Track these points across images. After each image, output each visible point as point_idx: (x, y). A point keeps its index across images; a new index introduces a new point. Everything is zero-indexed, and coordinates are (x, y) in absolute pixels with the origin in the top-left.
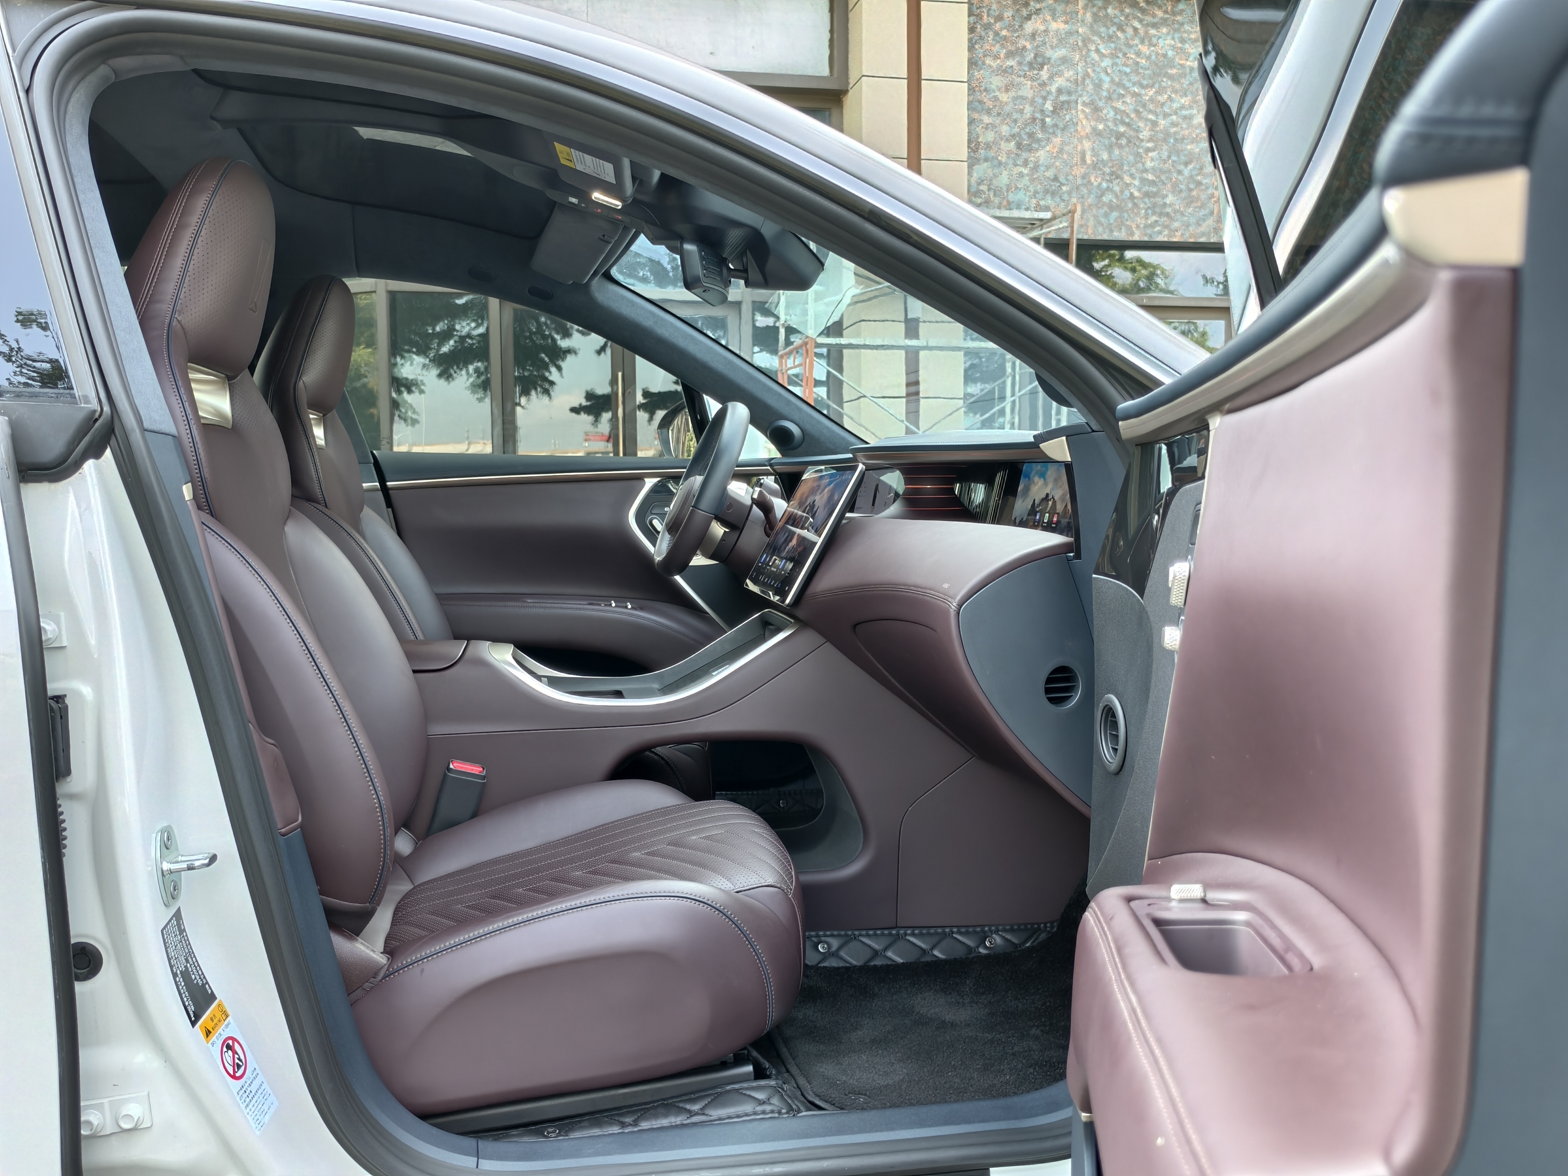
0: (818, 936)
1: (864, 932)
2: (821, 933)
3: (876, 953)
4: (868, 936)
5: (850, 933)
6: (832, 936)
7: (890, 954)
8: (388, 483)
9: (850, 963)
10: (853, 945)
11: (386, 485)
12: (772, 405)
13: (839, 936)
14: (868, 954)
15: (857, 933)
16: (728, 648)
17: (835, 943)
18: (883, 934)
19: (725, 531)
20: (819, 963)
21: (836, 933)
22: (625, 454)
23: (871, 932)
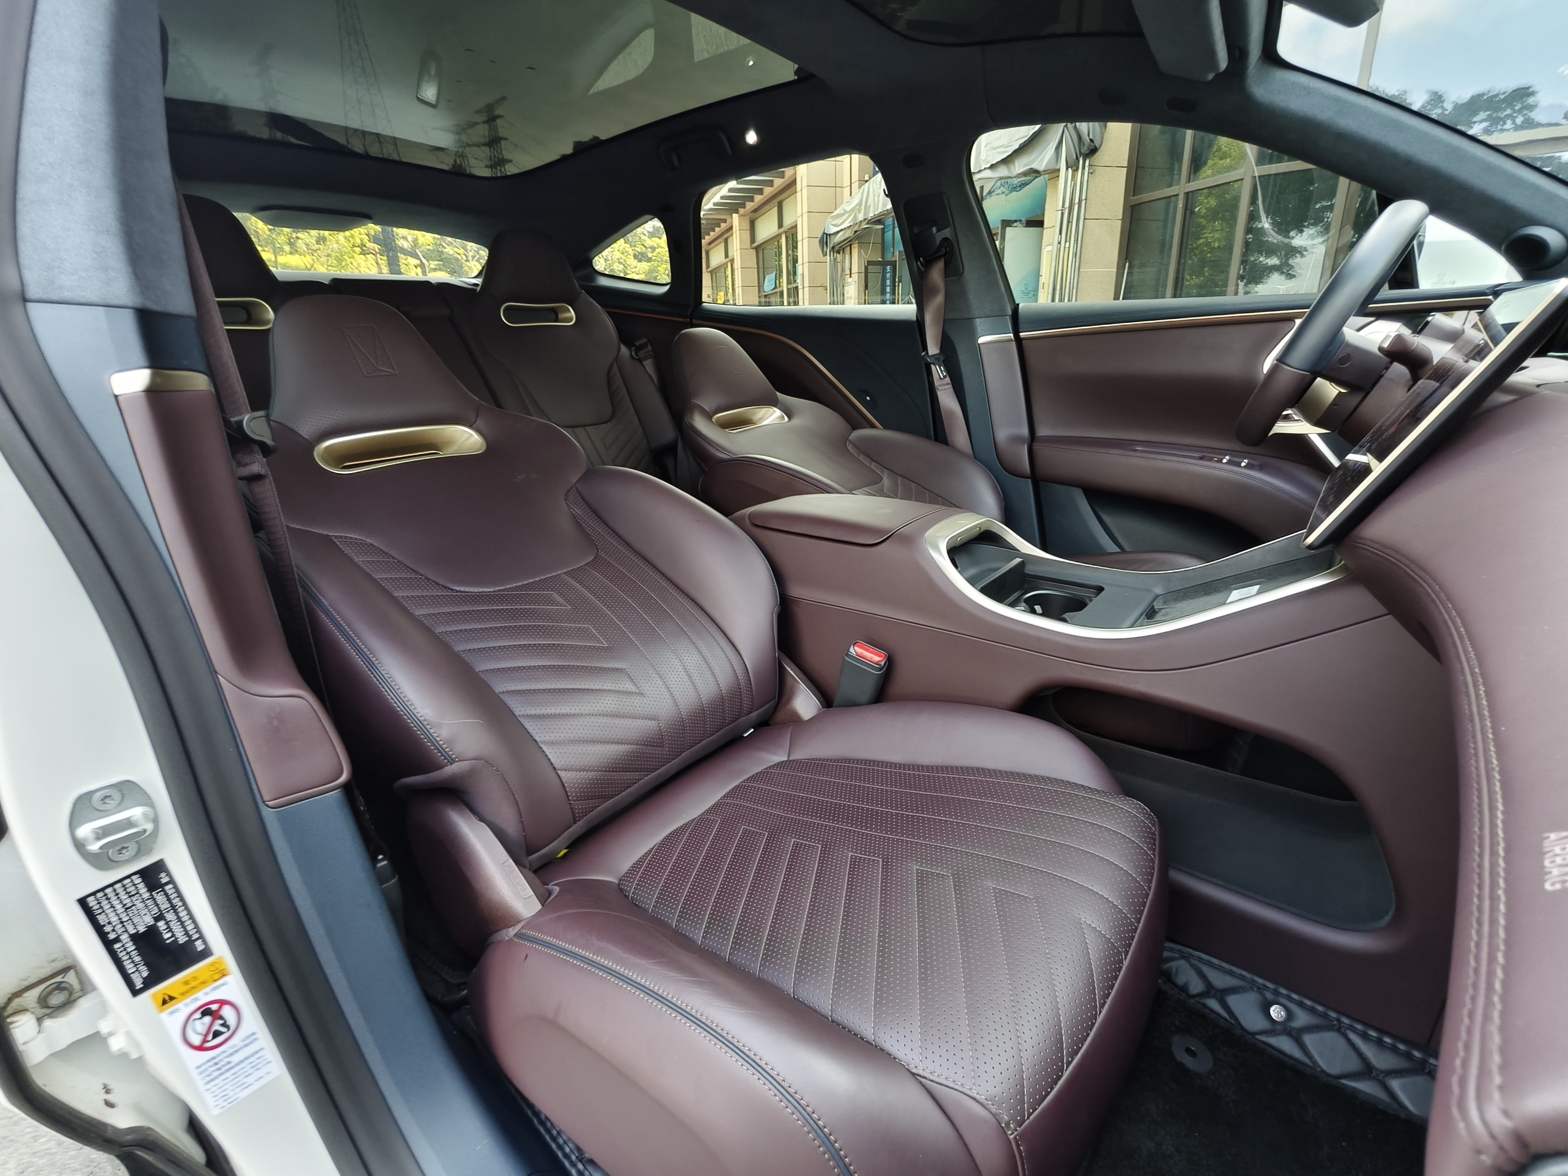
0: (1276, 993)
1: (1359, 1027)
2: (1283, 991)
3: (1368, 1071)
4: (1365, 1036)
5: (1333, 1015)
6: (1301, 1004)
7: (1395, 1084)
8: (1021, 334)
9: (1315, 1062)
10: (1331, 1037)
11: (1019, 335)
12: (1518, 205)
13: (1312, 1010)
14: (1354, 1064)
15: (1346, 1020)
16: (1272, 560)
17: (1302, 1019)
18: (1394, 1049)
19: (1340, 392)
20: (1261, 1033)
21: (1308, 1003)
23: (1373, 1033)
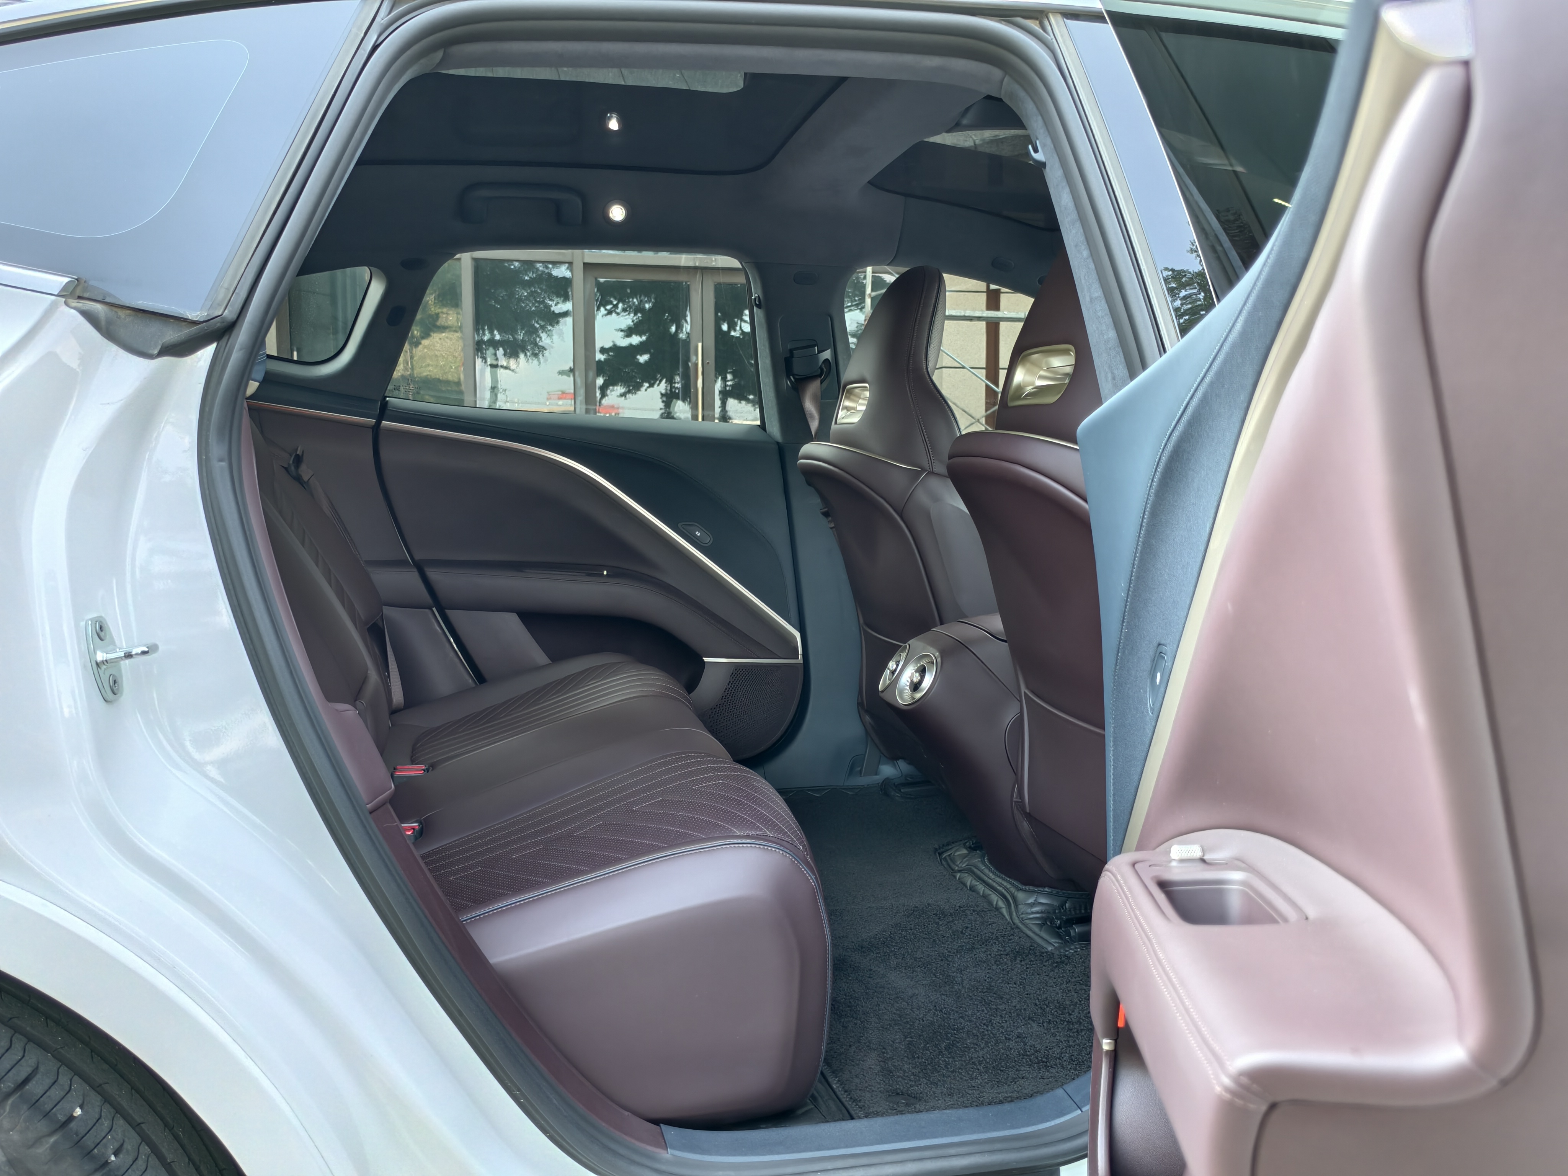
22: (703, 419)
